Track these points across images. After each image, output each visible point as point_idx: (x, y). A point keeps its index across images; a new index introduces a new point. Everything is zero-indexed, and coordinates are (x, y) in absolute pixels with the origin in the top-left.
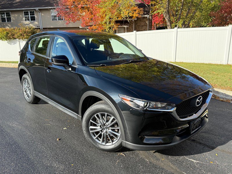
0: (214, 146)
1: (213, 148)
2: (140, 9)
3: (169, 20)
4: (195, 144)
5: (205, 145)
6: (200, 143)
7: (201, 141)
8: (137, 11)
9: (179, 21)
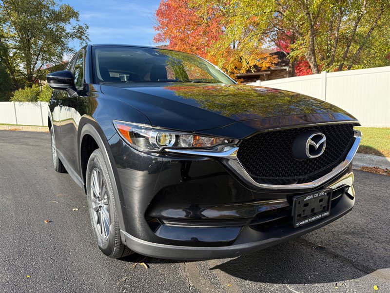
0: (371, 265)
1: (367, 270)
2: (273, 57)
3: (314, 65)
4: (323, 256)
5: (347, 261)
6: (336, 256)
7: (338, 252)
8: (268, 59)
9: (332, 65)
